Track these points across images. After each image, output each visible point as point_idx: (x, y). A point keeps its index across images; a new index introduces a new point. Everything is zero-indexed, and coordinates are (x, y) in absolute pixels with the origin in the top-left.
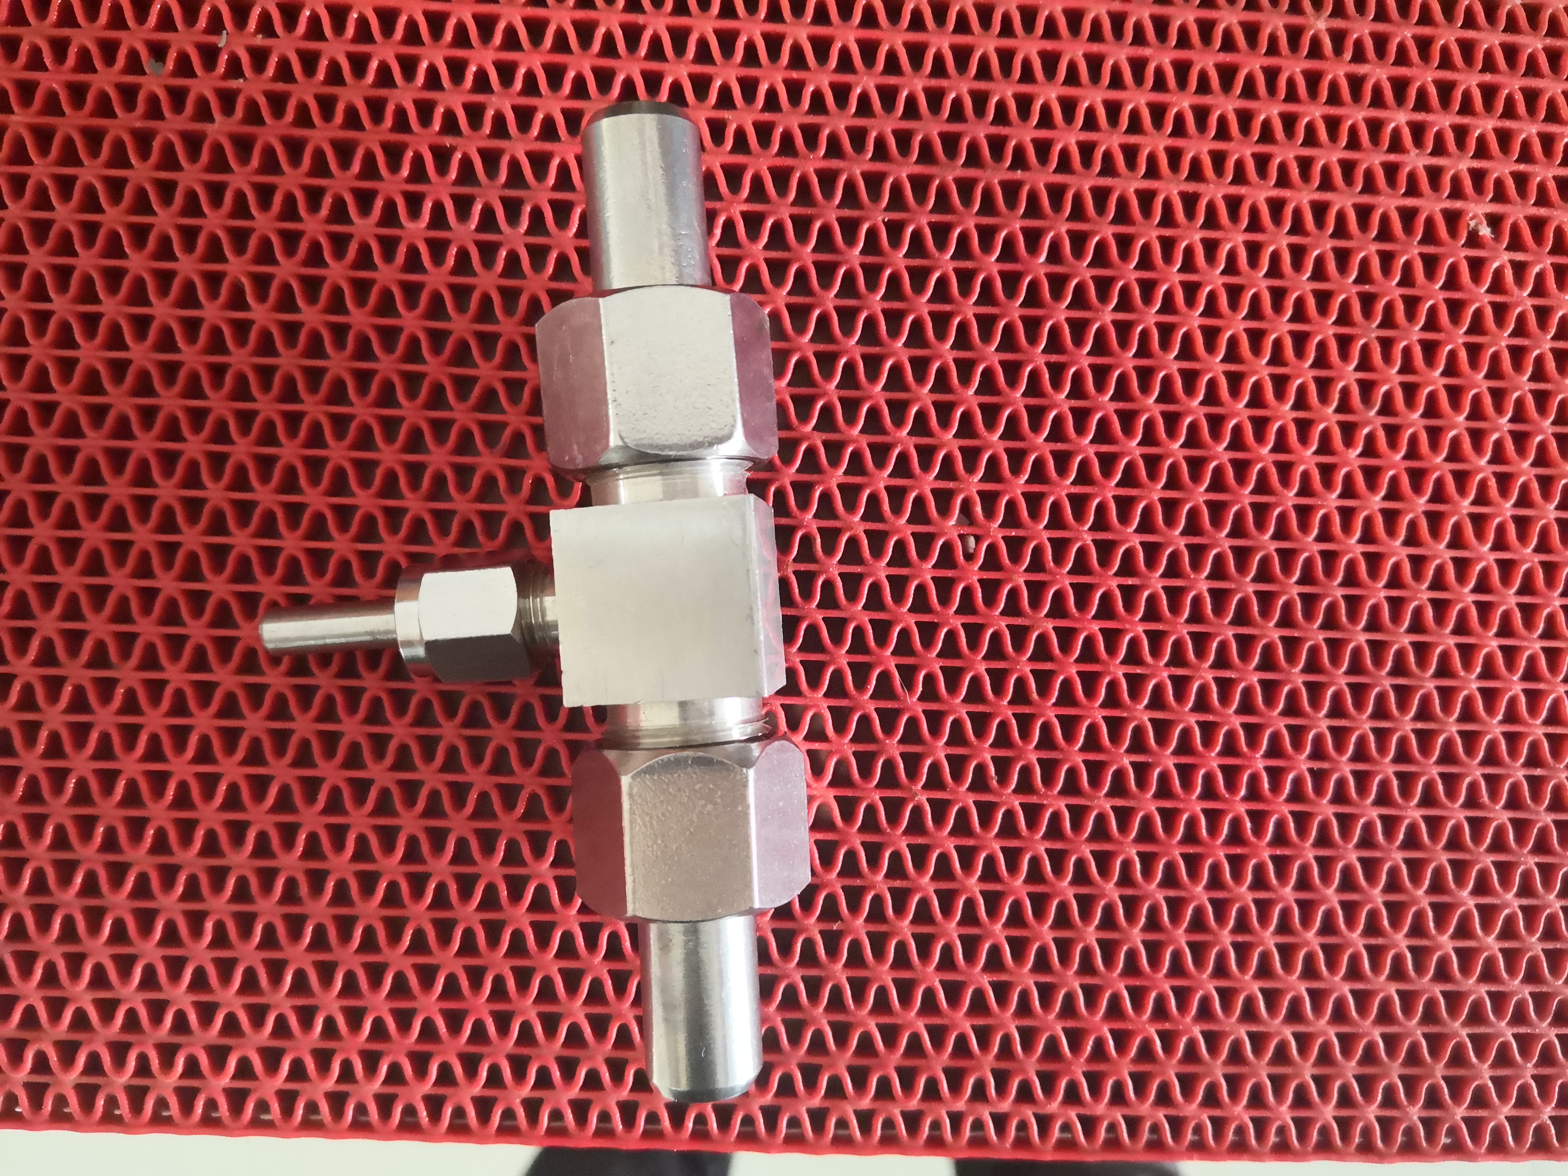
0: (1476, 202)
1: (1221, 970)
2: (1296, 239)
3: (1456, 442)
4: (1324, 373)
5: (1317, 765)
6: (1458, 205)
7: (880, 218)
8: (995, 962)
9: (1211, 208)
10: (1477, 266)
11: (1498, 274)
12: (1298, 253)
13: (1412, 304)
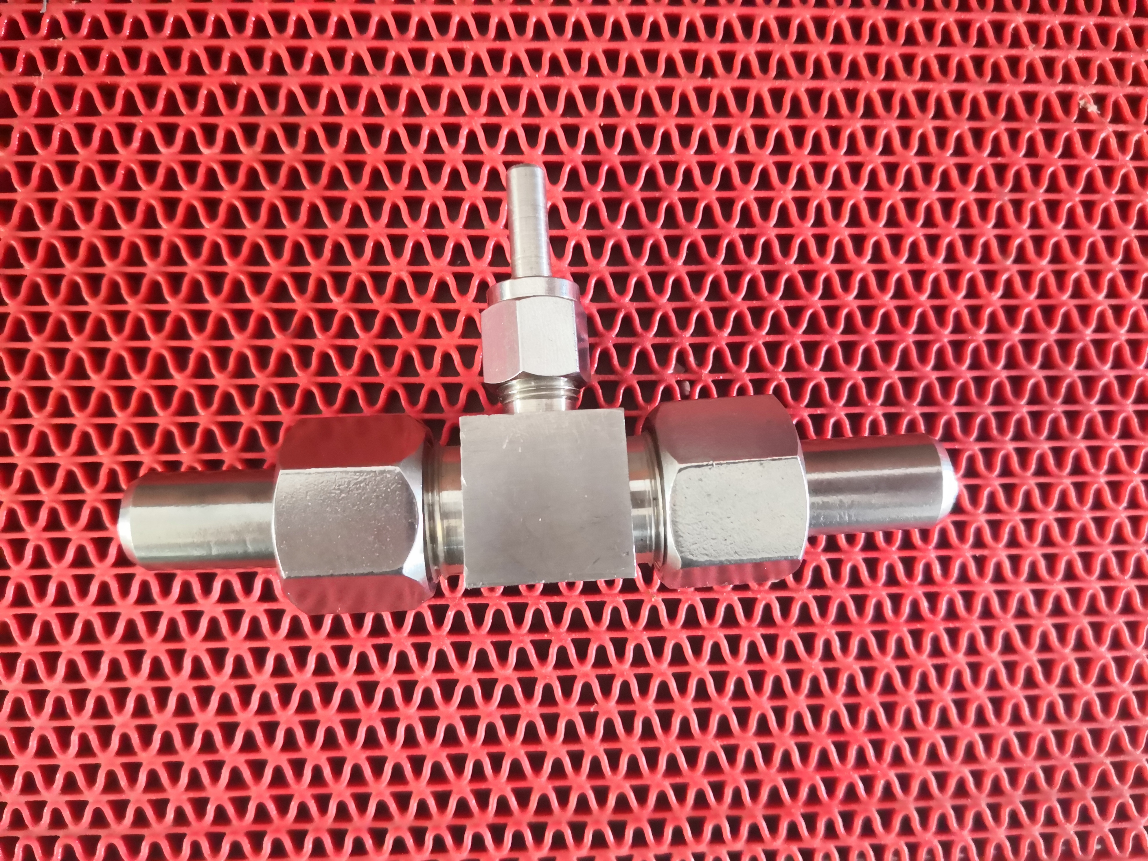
0: (1085, 85)
1: (909, 724)
2: (939, 123)
3: (1078, 282)
4: (968, 232)
5: (979, 553)
6: (1069, 88)
7: (597, 124)
8: (724, 729)
9: (869, 102)
10: (1087, 137)
11: (1105, 143)
12: (942, 134)
13: (1036, 171)
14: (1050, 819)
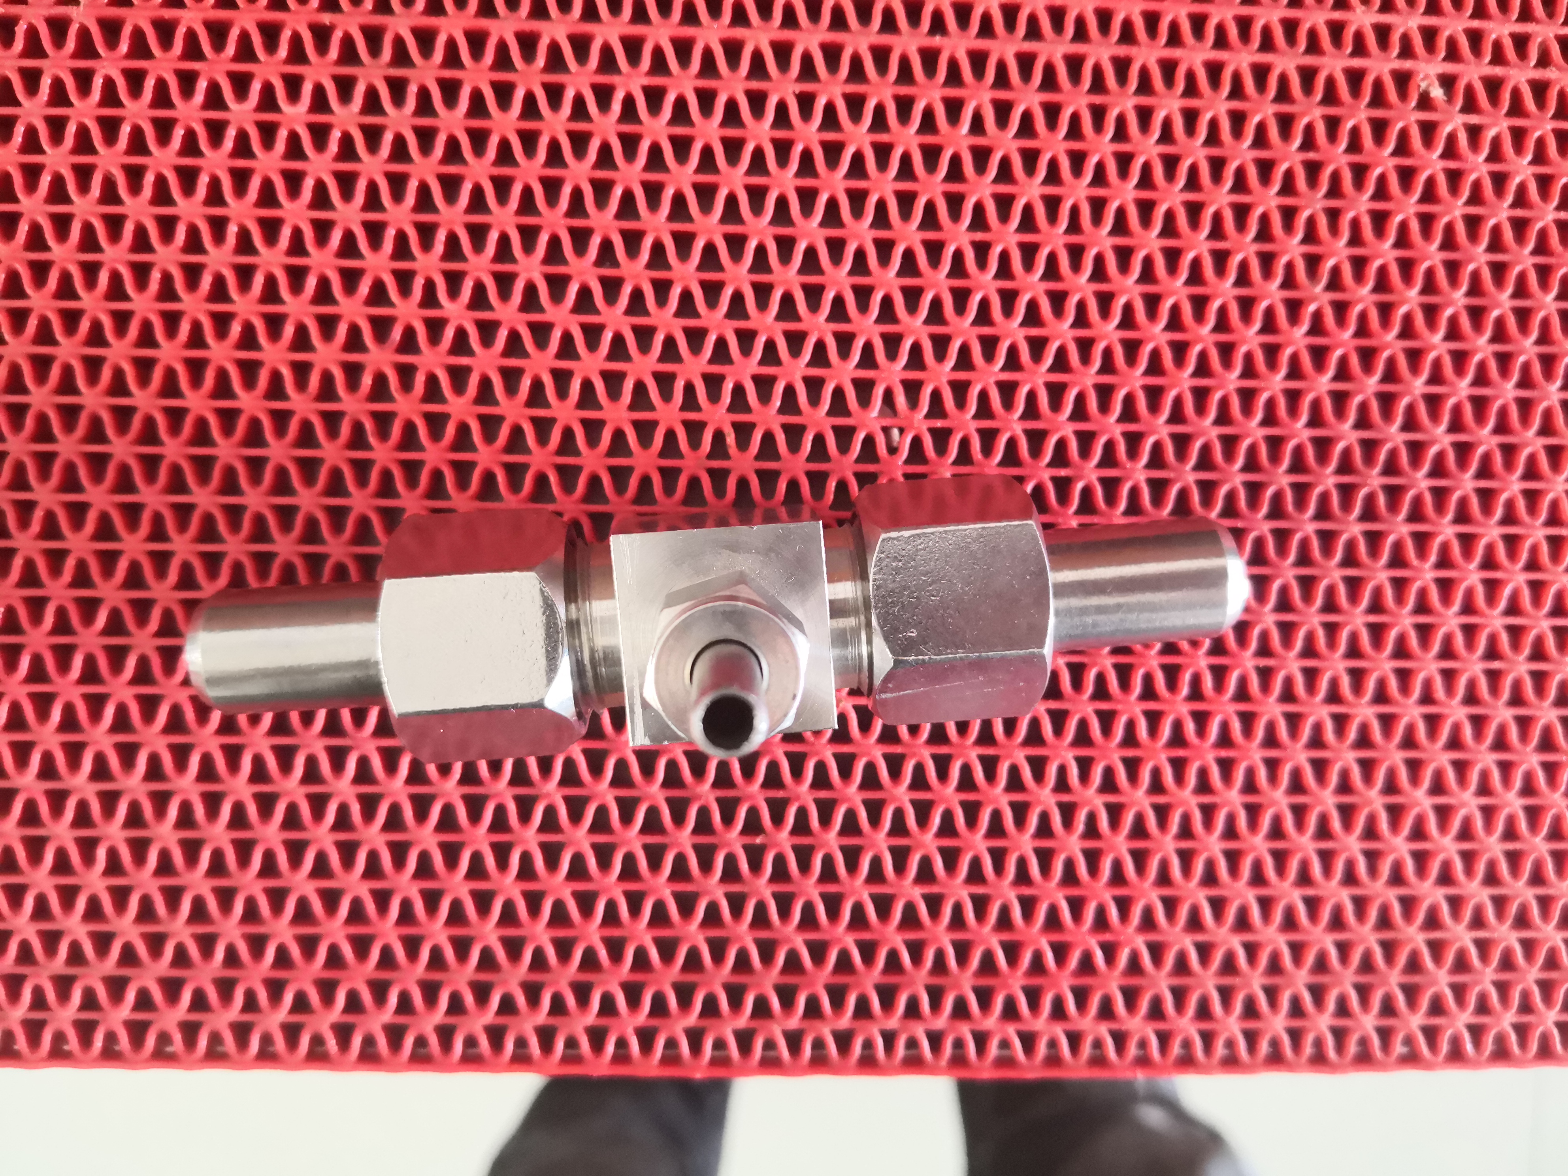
0: (1428, 62)
1: (1164, 879)
2: (1236, 104)
3: (1408, 319)
4: (1267, 247)
5: (1264, 662)
6: (1408, 64)
7: (790, 91)
8: (926, 874)
9: (1144, 74)
10: (1428, 130)
11: (1452, 138)
12: (1238, 119)
13: (1360, 172)
14: (1343, 1009)
